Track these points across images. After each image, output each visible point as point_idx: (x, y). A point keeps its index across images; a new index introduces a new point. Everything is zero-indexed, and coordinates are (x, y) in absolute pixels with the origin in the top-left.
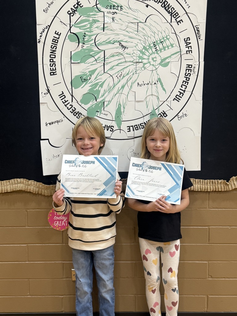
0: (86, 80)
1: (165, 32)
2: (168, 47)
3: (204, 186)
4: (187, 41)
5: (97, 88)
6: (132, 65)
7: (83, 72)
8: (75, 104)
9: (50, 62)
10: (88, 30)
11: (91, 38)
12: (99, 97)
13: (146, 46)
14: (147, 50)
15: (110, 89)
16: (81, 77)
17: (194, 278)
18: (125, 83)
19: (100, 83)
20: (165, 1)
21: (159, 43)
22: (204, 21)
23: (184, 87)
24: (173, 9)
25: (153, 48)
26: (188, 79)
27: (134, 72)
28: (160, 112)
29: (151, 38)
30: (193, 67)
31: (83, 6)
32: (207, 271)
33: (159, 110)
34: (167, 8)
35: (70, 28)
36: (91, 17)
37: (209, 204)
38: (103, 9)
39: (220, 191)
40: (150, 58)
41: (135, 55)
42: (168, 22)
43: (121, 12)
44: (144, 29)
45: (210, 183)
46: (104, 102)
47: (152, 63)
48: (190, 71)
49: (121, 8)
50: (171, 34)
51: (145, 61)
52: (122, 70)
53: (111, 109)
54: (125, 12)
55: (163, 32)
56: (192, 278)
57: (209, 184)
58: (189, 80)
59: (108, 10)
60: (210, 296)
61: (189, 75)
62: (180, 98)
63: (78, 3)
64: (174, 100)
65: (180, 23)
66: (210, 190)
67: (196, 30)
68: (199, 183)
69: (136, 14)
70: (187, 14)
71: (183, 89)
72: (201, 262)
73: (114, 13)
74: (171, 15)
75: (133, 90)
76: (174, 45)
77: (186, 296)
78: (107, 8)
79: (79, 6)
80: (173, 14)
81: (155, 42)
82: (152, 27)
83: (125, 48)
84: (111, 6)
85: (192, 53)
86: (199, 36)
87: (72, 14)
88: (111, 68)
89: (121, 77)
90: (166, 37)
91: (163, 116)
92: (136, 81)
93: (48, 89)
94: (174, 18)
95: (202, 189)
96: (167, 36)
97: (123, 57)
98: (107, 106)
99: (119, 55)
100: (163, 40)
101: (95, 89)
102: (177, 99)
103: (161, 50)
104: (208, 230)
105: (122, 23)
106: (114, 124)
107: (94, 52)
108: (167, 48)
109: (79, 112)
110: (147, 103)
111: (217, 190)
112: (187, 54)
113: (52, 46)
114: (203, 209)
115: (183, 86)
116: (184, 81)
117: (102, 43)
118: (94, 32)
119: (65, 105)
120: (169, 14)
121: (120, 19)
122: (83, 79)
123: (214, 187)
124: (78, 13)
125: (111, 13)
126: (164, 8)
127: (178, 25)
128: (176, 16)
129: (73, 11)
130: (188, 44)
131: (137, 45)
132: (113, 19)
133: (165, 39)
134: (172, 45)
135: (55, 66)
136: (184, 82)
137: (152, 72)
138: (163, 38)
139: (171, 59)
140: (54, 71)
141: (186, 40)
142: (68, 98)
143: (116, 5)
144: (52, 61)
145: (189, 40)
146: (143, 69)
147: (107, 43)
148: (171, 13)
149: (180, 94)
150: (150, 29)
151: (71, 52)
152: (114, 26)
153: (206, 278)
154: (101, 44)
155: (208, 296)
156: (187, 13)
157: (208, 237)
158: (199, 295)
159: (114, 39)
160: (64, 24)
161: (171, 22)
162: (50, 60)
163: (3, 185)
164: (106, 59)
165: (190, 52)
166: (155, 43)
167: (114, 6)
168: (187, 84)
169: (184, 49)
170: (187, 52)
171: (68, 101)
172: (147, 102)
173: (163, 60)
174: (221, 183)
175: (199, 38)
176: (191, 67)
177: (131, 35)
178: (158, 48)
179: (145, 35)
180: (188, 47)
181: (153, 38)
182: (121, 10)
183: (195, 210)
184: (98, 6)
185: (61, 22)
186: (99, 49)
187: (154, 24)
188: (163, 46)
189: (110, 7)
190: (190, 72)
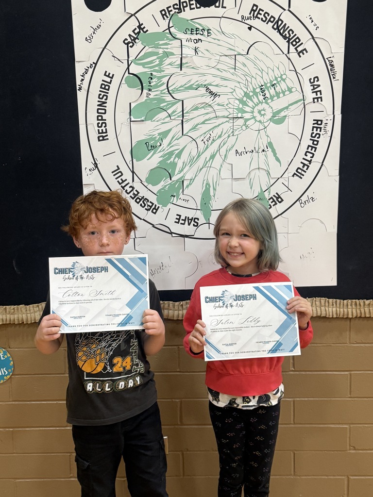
0: (154, 147)
1: (278, 69)
2: (283, 92)
3: (342, 310)
4: (314, 82)
5: (172, 159)
6: (227, 121)
7: (150, 135)
8: (137, 186)
9: (98, 120)
10: (157, 68)
11: (161, 81)
12: (176, 174)
13: (248, 92)
14: (250, 98)
15: (192, 161)
16: (146, 143)
17: (326, 451)
18: (215, 151)
19: (177, 152)
20: (279, 19)
21: (270, 87)
22: (342, 50)
23: (309, 155)
24: (291, 32)
25: (260, 95)
26: (315, 143)
27: (230, 133)
28: (271, 195)
29: (256, 79)
30: (323, 124)
31: (147, 31)
32: (348, 439)
33: (269, 192)
34: (282, 31)
35: (129, 66)
36: (160, 48)
37: (350, 336)
38: (180, 35)
39: (368, 317)
40: (256, 110)
41: (232, 107)
42: (283, 53)
43: (209, 39)
44: (245, 65)
45: (351, 305)
46: (183, 181)
47: (259, 118)
48: (319, 129)
49: (208, 33)
50: (288, 72)
51: (247, 116)
52: (210, 130)
53: (195, 191)
54: (215, 39)
55: (275, 69)
56: (325, 451)
57: (349, 307)
58: (317, 145)
59: (188, 36)
60: (351, 478)
61: (318, 136)
62: (303, 173)
63: (139, 27)
64: (293, 176)
65: (303, 54)
66: (352, 315)
67: (328, 65)
68: (335, 305)
69: (231, 41)
70: (314, 40)
71: (308, 158)
72: (338, 426)
73: (197, 40)
74: (288, 42)
75: (228, 161)
76: (293, 90)
77: (315, 477)
78: (185, 32)
79: (141, 31)
80: (292, 40)
81: (262, 86)
82: (258, 62)
83: (215, 95)
84: (192, 29)
85: (321, 101)
86: (333, 73)
87: (131, 44)
88: (194, 128)
89: (210, 142)
90: (281, 77)
91: (277, 202)
92: (233, 147)
93: (95, 163)
94: (294, 46)
95: (338, 315)
96: (282, 75)
97: (212, 110)
98: (187, 186)
99: (206, 107)
100: (275, 82)
101: (169, 161)
102: (299, 173)
103: (272, 98)
104: (349, 377)
105: (210, 56)
106: (199, 214)
107: (166, 104)
108: (281, 95)
109: (143, 197)
110: (252, 181)
111: (363, 316)
112: (314, 103)
113: (100, 95)
114: (340, 345)
115: (307, 154)
116: (309, 146)
117: (179, 88)
118: (167, 72)
119: (122, 186)
120: (285, 39)
121: (207, 50)
122: (150, 146)
123: (358, 311)
124: (141, 42)
125: (192, 41)
126: (277, 30)
127: (300, 56)
128: (297, 43)
129: (132, 38)
130: (315, 87)
131: (235, 90)
132: (195, 50)
133: (279, 79)
134: (290, 90)
135: (105, 126)
136: (310, 148)
137: (259, 132)
138: (276, 79)
139: (289, 111)
140: (104, 135)
141: (312, 81)
142: (127, 175)
143: (201, 28)
144: (100, 118)
145: (318, 81)
146: (244, 128)
147: (186, 88)
148: (289, 38)
149: (303, 167)
150: (255, 65)
151: (130, 104)
152: (197, 61)
153: (346, 450)
154: (177, 90)
155: (348, 478)
156: (313, 38)
157: (349, 388)
158: (334, 476)
159: (197, 81)
160: (119, 60)
161: (288, 53)
162: (98, 116)
163: (28, 312)
164: (186, 113)
165: (319, 99)
166: (264, 87)
167: (197, 29)
168: (315, 151)
169: (310, 96)
170: (314, 100)
171: (126, 180)
172: (251, 179)
173: (275, 114)
174: (369, 304)
175: (334, 78)
176: (321, 124)
177: (224, 74)
178: (268, 95)
179: (246, 75)
180: (316, 92)
181: (259, 78)
182: (208, 36)
183: (328, 346)
184: (172, 30)
185: (114, 57)
186: (174, 98)
187: (260, 56)
188: (276, 92)
189: (191, 32)
190: (318, 132)
